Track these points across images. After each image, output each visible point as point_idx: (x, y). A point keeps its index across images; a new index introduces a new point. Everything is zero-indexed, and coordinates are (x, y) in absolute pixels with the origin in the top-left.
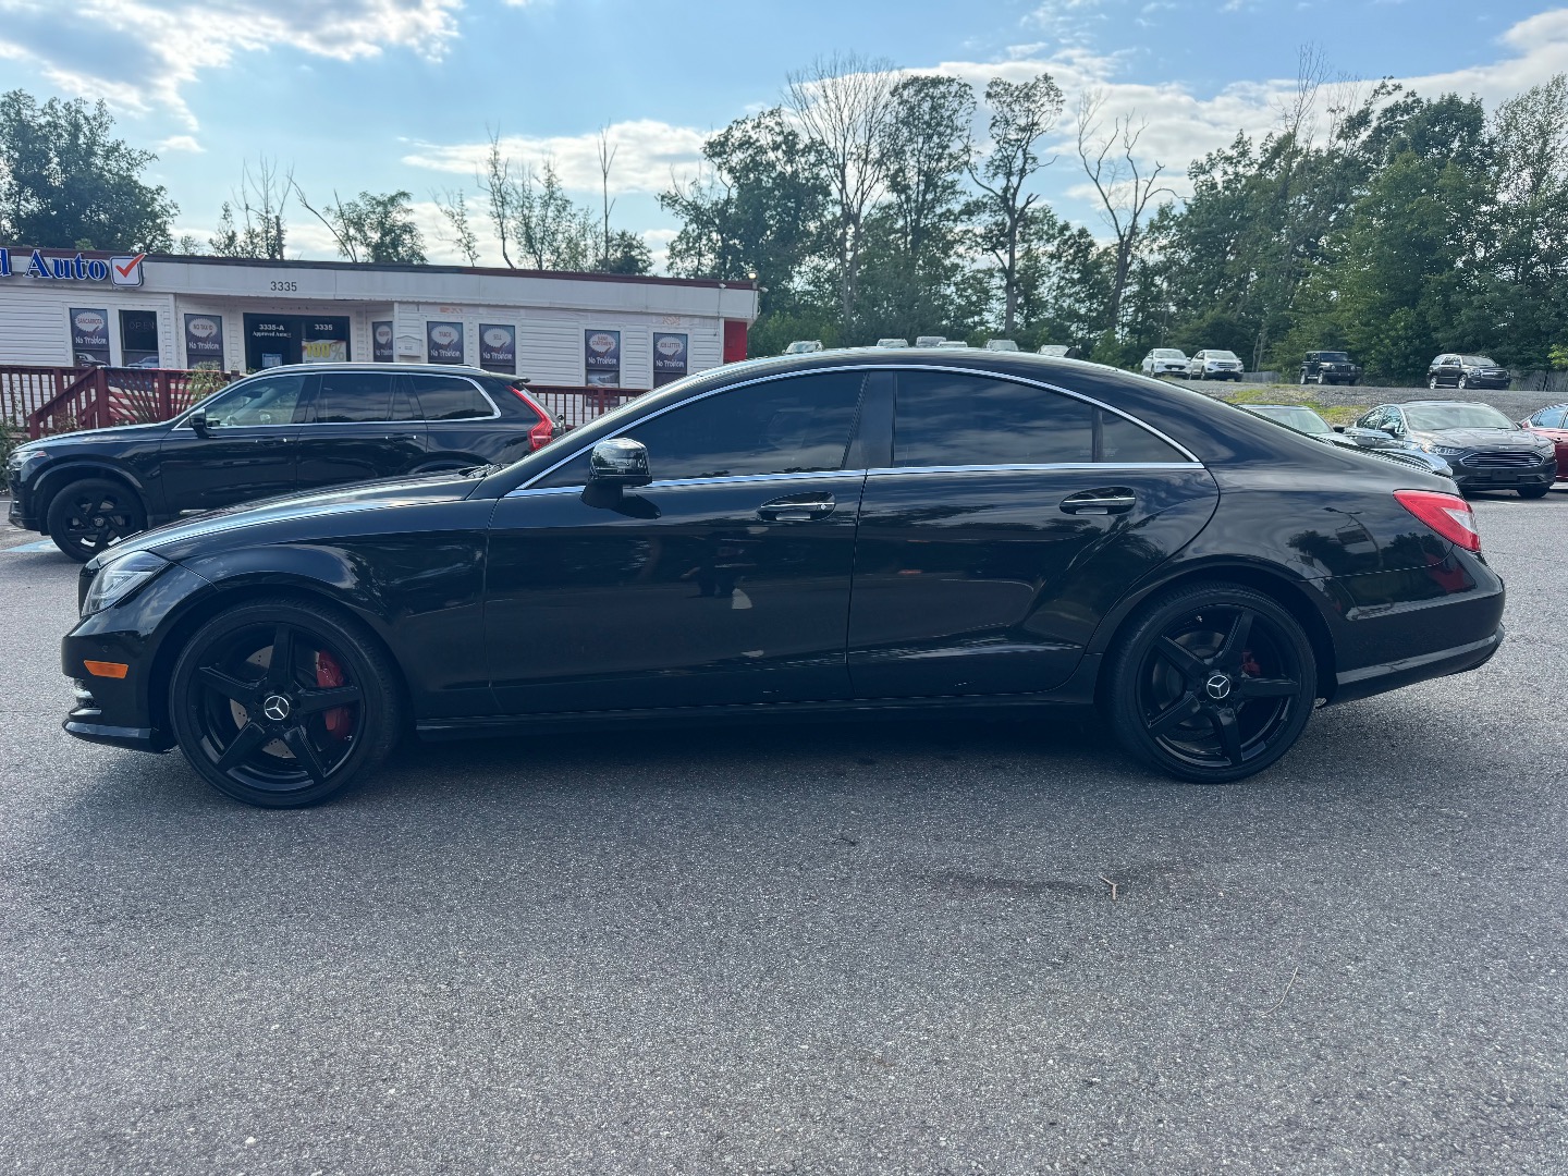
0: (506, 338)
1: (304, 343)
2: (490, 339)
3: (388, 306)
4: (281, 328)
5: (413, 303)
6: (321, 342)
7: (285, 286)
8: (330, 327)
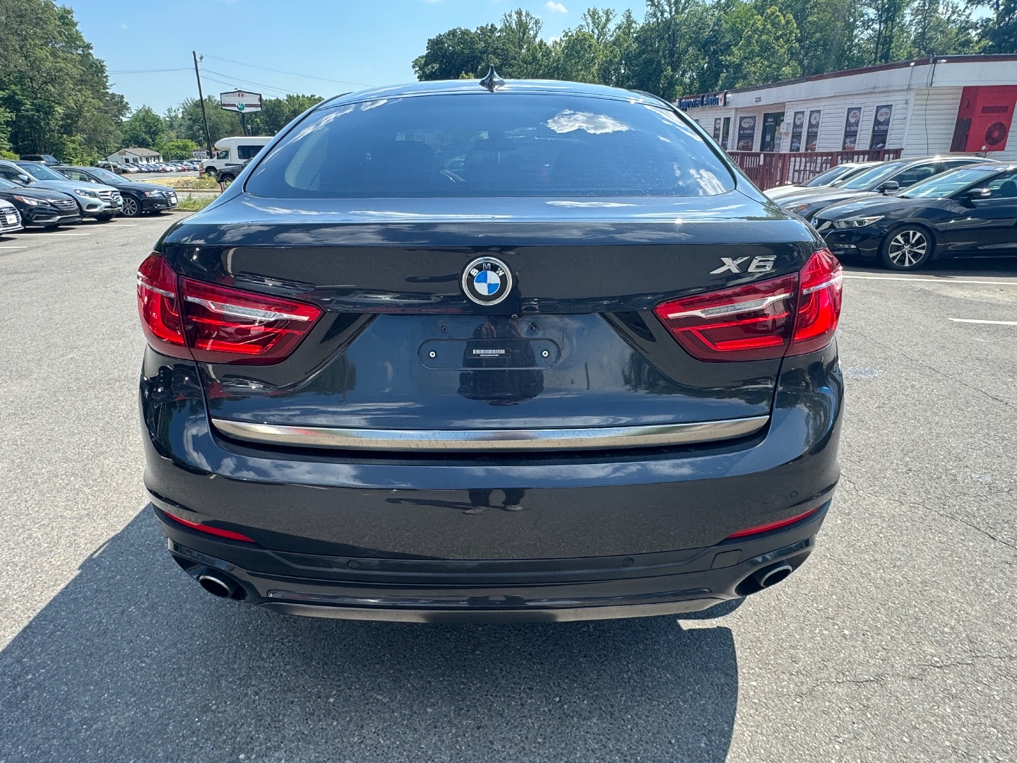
0: (817, 118)
2: (813, 122)
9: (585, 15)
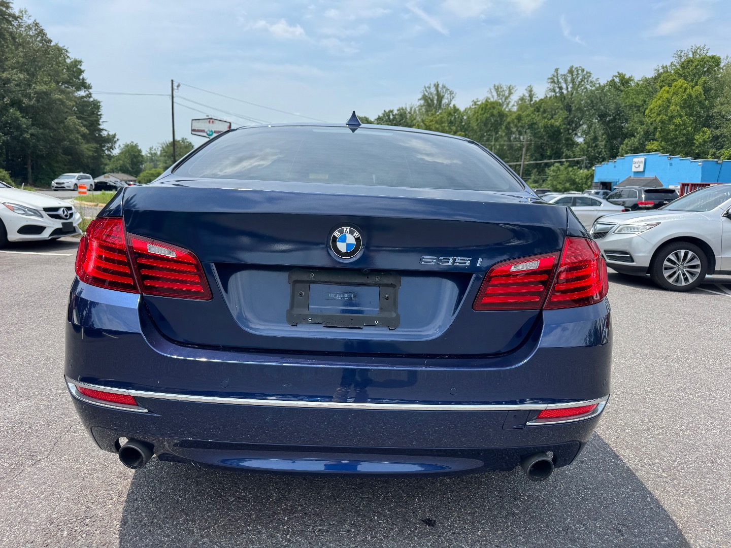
9: (490, 90)
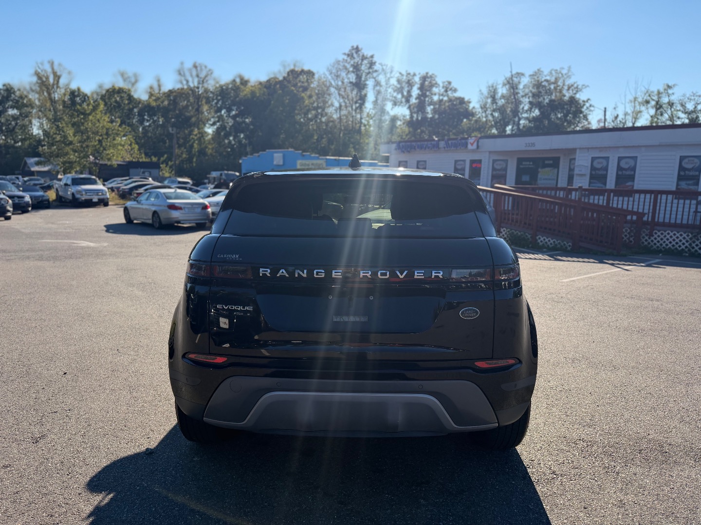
0: (632, 163)
1: (540, 170)
2: (623, 164)
3: (573, 151)
4: (531, 163)
5: (586, 148)
6: (547, 169)
7: (531, 145)
8: (551, 162)
